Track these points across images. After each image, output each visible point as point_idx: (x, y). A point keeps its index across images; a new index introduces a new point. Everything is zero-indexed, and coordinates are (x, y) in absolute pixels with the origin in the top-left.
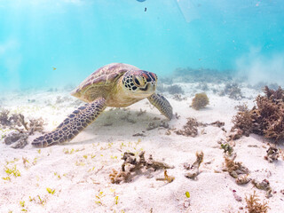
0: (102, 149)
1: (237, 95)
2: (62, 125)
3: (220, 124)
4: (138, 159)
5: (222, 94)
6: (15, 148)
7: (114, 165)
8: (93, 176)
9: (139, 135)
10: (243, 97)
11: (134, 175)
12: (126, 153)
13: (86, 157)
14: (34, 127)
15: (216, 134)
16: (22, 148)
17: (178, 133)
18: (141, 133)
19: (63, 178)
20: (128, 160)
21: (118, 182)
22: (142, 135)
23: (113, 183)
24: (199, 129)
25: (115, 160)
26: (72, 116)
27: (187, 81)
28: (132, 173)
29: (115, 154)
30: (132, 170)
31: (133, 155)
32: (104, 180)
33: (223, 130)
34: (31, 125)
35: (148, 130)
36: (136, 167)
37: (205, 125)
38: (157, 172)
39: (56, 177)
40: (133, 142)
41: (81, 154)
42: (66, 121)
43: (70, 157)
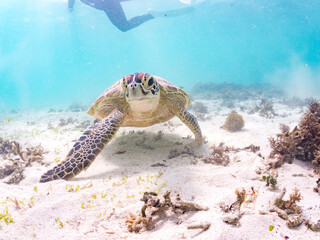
0: (114, 185)
1: (269, 112)
2: (72, 151)
3: (255, 149)
4: (162, 200)
5: (252, 112)
6: (9, 183)
7: (131, 206)
8: (105, 223)
9: (159, 165)
10: (275, 115)
11: (158, 220)
12: (146, 193)
13: (95, 197)
14: (31, 157)
15: (252, 161)
16: (17, 183)
17: (206, 161)
18: (161, 162)
19: (67, 226)
20: (149, 203)
21: (137, 230)
22: (162, 165)
23: (131, 231)
24: (231, 155)
25: (132, 199)
26: (82, 138)
27: (209, 97)
28: (154, 218)
29: (131, 192)
30: (154, 214)
31: (155, 195)
32: (119, 227)
33: (260, 155)
34: (29, 154)
35: (170, 158)
36: (159, 209)
37: (237, 150)
38: (186, 215)
39: (57, 225)
40: (153, 174)
41: (88, 192)
42: (77, 146)
43: (75, 196)
